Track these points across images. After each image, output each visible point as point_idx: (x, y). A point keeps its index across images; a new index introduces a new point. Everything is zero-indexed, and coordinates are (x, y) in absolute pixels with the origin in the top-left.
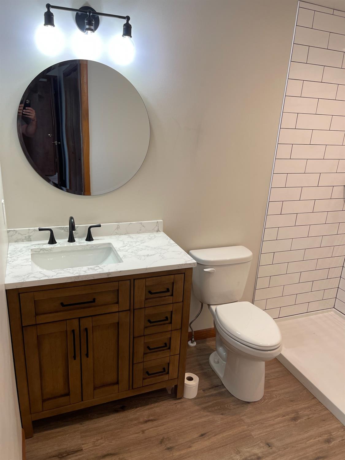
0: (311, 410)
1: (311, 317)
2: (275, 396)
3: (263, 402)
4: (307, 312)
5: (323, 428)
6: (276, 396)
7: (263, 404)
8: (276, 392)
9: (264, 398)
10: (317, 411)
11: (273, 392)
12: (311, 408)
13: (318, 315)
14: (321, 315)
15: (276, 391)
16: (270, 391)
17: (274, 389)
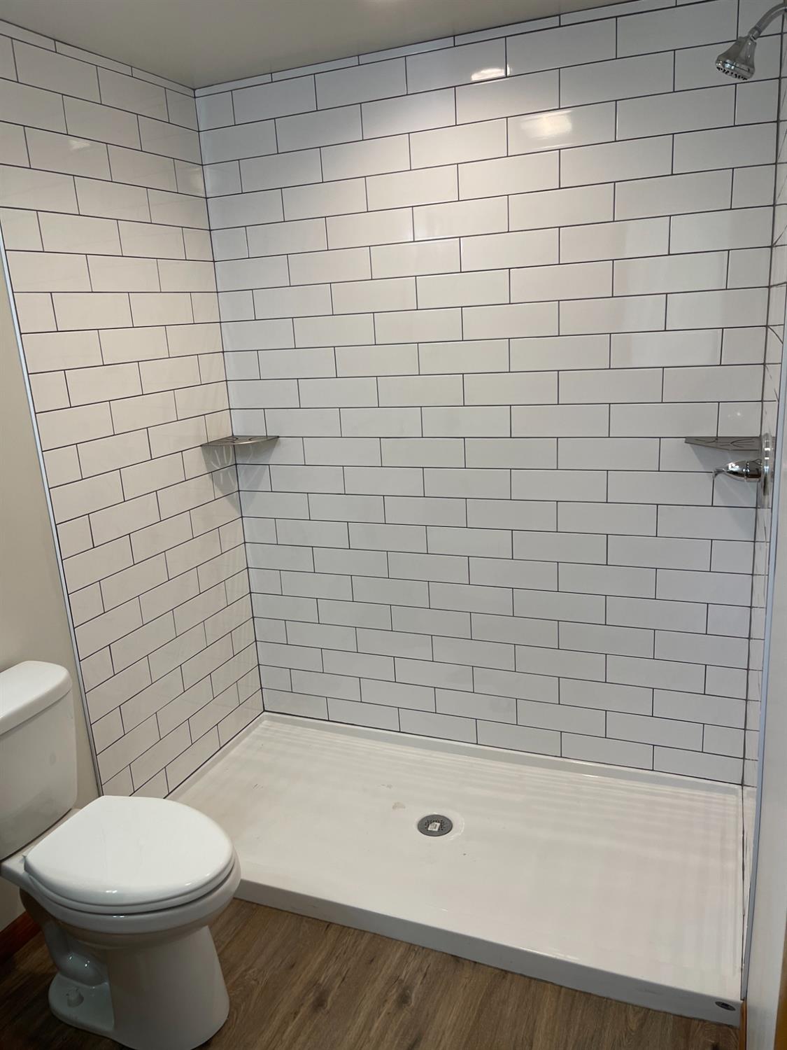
0: (337, 957)
1: (233, 753)
2: (253, 982)
3: (237, 1019)
4: (221, 748)
5: (379, 978)
6: (255, 980)
7: (238, 1021)
8: (250, 972)
9: (233, 1006)
10: (349, 949)
11: (245, 976)
12: (334, 954)
13: (243, 742)
14: (247, 739)
15: (250, 968)
16: (237, 979)
17: (243, 969)
